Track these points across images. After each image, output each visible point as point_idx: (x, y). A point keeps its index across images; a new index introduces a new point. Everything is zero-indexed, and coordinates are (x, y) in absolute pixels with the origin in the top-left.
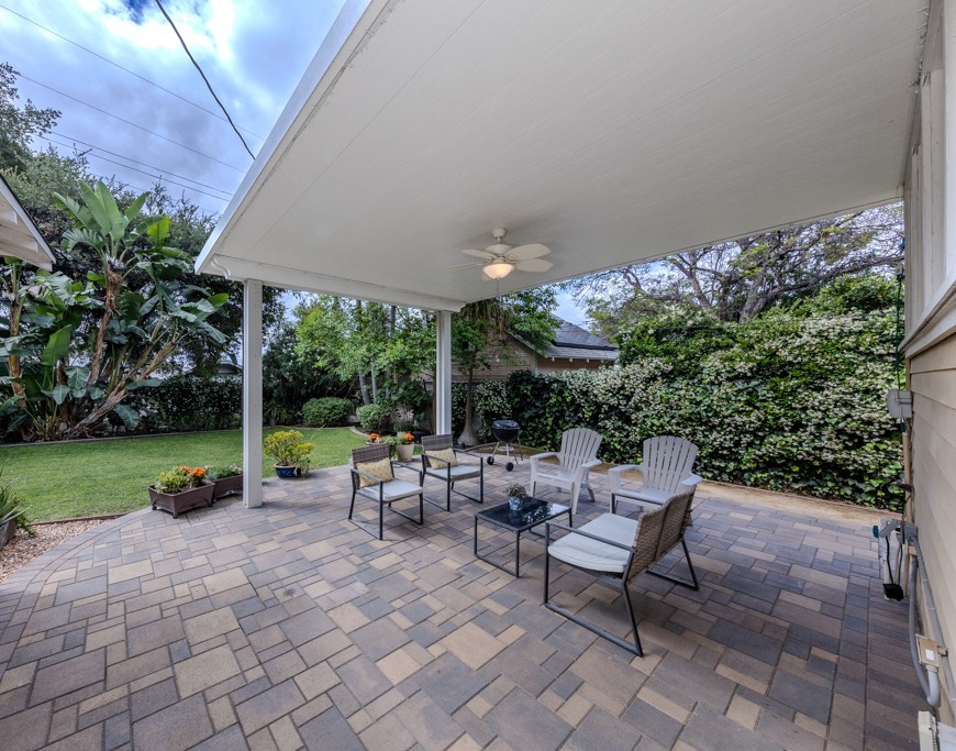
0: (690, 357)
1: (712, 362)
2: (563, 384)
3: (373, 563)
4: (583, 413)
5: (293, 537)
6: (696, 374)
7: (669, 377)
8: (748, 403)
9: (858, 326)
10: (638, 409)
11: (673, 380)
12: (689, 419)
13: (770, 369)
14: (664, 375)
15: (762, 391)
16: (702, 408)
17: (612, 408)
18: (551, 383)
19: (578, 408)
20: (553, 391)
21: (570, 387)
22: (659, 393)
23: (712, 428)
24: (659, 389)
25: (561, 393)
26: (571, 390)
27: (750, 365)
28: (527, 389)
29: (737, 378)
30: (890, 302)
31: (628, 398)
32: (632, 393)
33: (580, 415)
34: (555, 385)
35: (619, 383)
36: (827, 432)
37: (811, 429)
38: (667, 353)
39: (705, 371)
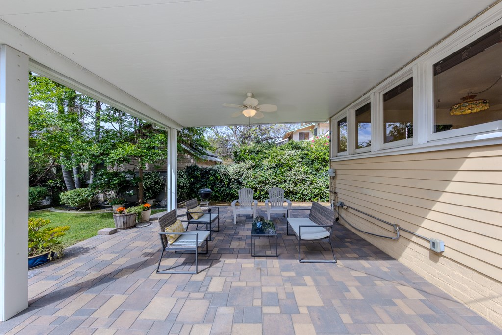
0: (259, 160)
1: (265, 163)
2: (215, 171)
3: (211, 290)
4: (224, 183)
5: (118, 313)
6: (261, 167)
7: (254, 167)
8: (275, 176)
9: (295, 154)
10: (245, 180)
11: (255, 169)
12: (260, 182)
13: (279, 165)
14: (253, 167)
15: (279, 171)
16: (264, 178)
17: (235, 180)
18: (209, 171)
19: (221, 181)
20: (211, 174)
21: (219, 172)
22: (252, 173)
23: (266, 185)
24: (251, 172)
25: (214, 175)
26: (220, 173)
27: (275, 163)
28: (198, 173)
29: (272, 168)
30: (300, 148)
31: (241, 176)
32: (243, 174)
33: (223, 184)
34: (212, 171)
35: (238, 170)
36: (291, 182)
37: (288, 182)
38: (252, 159)
39: (264, 166)
